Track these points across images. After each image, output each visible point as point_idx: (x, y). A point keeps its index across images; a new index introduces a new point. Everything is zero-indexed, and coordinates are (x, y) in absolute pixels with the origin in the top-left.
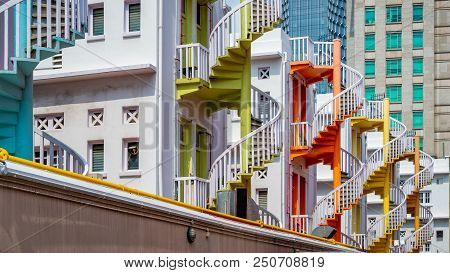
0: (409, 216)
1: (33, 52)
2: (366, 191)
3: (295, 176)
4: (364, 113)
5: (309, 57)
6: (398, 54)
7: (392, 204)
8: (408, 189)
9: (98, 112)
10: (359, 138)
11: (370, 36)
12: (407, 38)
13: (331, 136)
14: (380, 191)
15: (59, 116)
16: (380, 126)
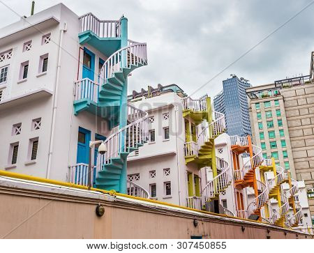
0: (291, 208)
1: (127, 149)
2: (270, 198)
3: (238, 193)
4: (264, 164)
5: (238, 143)
6: (275, 140)
7: (282, 203)
8: (289, 195)
9: (153, 172)
10: (263, 175)
11: (262, 133)
12: (277, 133)
13: (251, 174)
14: (276, 197)
15: (138, 175)
16: (272, 169)
